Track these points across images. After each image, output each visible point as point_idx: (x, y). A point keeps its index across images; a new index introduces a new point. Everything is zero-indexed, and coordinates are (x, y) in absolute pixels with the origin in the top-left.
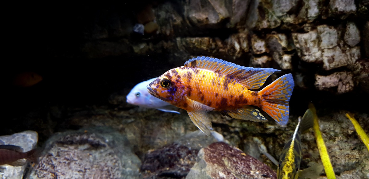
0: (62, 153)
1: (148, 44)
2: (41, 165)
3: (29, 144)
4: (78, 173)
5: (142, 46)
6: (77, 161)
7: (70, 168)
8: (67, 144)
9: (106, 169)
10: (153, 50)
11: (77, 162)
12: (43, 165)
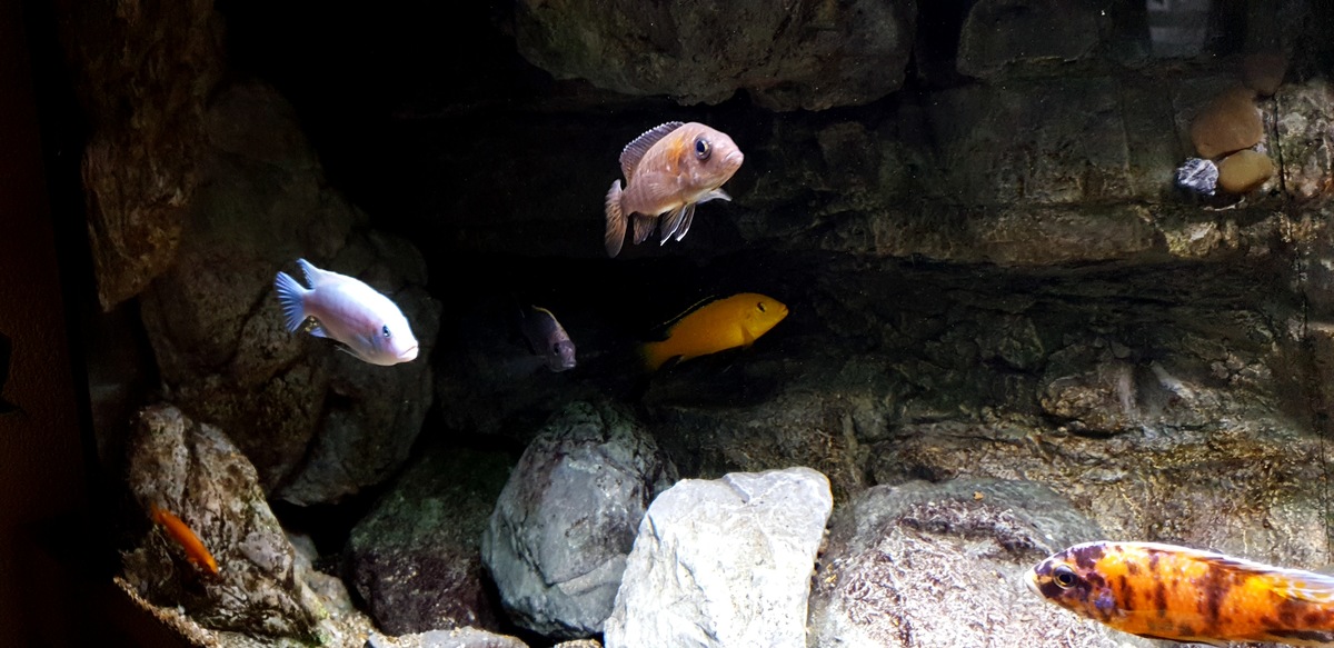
0: (918, 556)
1: (1221, 227)
2: (858, 585)
3: (817, 510)
4: (970, 631)
5: (1200, 232)
6: (964, 590)
7: (945, 611)
8: (930, 530)
9: (1057, 632)
10: (1234, 245)
11: (966, 595)
12: (863, 585)
